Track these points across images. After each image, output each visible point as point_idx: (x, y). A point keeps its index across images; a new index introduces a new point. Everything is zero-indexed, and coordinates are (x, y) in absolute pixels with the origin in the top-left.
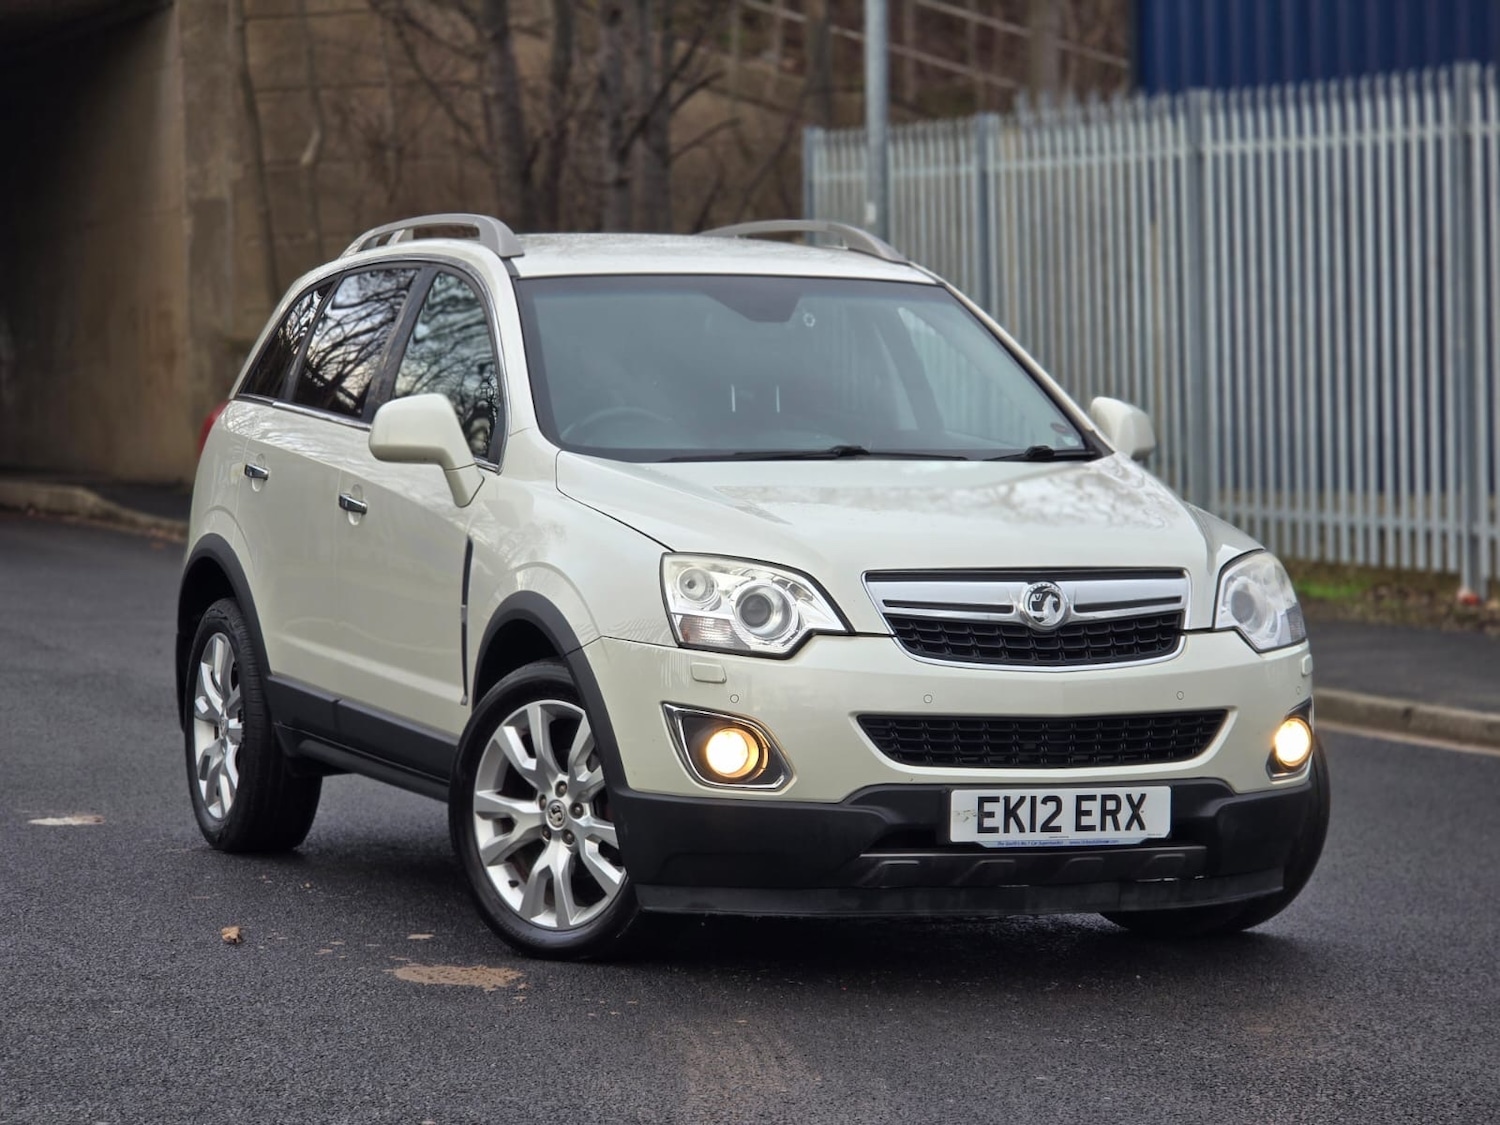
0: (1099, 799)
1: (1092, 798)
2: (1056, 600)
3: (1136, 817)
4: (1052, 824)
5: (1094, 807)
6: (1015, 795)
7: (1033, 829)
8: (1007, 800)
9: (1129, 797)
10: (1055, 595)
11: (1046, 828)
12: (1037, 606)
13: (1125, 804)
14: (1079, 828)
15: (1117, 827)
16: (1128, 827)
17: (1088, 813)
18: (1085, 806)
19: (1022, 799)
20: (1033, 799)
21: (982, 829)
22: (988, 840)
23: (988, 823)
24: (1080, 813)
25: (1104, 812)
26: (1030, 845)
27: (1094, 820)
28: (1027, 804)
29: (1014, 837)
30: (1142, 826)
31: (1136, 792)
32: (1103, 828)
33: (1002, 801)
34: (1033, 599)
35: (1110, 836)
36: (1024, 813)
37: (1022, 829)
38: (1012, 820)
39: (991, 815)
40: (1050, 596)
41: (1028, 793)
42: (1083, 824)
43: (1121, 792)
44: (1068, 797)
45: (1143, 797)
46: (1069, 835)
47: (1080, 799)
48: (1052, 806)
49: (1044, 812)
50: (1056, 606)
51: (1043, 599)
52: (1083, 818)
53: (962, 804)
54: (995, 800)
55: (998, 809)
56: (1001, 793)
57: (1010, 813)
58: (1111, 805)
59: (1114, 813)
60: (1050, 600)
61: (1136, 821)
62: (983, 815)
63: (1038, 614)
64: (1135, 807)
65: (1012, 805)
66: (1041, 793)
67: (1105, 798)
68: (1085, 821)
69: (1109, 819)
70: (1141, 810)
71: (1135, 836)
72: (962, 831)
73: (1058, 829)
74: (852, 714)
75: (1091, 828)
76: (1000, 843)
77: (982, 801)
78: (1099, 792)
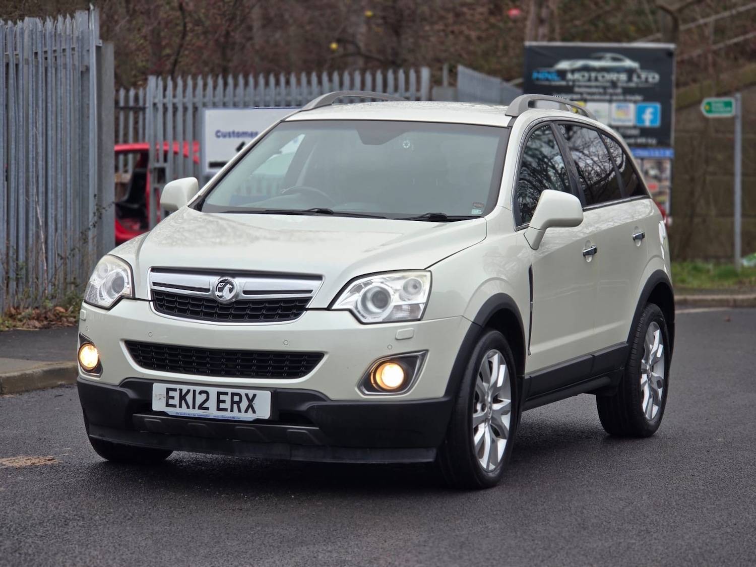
0: (230, 394)
1: (226, 394)
2: (232, 287)
3: (250, 406)
4: (204, 406)
5: (228, 399)
6: (185, 388)
7: (194, 407)
8: (181, 390)
9: (247, 395)
10: (231, 284)
11: (201, 407)
12: (221, 290)
13: (244, 399)
14: (219, 409)
15: (240, 411)
16: (246, 411)
17: (224, 402)
18: (222, 397)
19: (189, 391)
20: (194, 391)
21: (168, 405)
22: (171, 411)
23: (171, 402)
24: (219, 401)
25: (233, 402)
26: (192, 416)
27: (227, 405)
28: (191, 394)
29: (184, 411)
30: (254, 412)
31: (251, 393)
32: (232, 410)
33: (178, 391)
34: (219, 286)
35: (235, 415)
36: (189, 398)
37: (188, 407)
38: (183, 402)
39: (173, 398)
40: (229, 285)
41: (192, 388)
42: (221, 407)
43: (242, 392)
44: (213, 392)
45: (255, 396)
46: (212, 412)
47: (219, 394)
48: (204, 396)
49: (200, 399)
50: (231, 290)
51: (224, 286)
52: (221, 404)
53: (158, 390)
54: (175, 390)
55: (176, 395)
56: (178, 387)
57: (182, 398)
58: (236, 398)
59: (238, 403)
60: (228, 286)
61: (250, 408)
62: (169, 398)
63: (220, 294)
64: (251, 401)
65: (183, 394)
66: (198, 389)
67: (233, 394)
68: (222, 406)
69: (235, 406)
70: (254, 402)
71: (250, 416)
72: (158, 405)
73: (207, 409)
74: (122, 340)
75: (226, 410)
76: (177, 413)
77: (168, 390)
78: (230, 391)
